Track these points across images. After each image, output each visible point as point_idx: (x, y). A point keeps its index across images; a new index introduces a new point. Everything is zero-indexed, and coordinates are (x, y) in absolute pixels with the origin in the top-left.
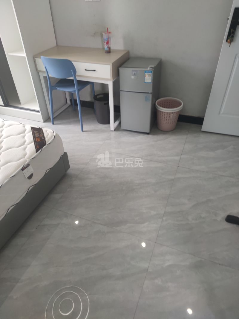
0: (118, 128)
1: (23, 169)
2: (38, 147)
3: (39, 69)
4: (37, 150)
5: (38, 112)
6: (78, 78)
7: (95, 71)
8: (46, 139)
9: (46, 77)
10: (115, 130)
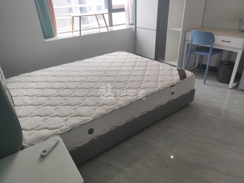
0: (235, 88)
1: (171, 86)
2: (181, 78)
3: (186, 39)
4: (181, 79)
5: (175, 66)
6: (214, 47)
7: (229, 42)
8: (187, 76)
9: (190, 44)
10: (232, 88)
